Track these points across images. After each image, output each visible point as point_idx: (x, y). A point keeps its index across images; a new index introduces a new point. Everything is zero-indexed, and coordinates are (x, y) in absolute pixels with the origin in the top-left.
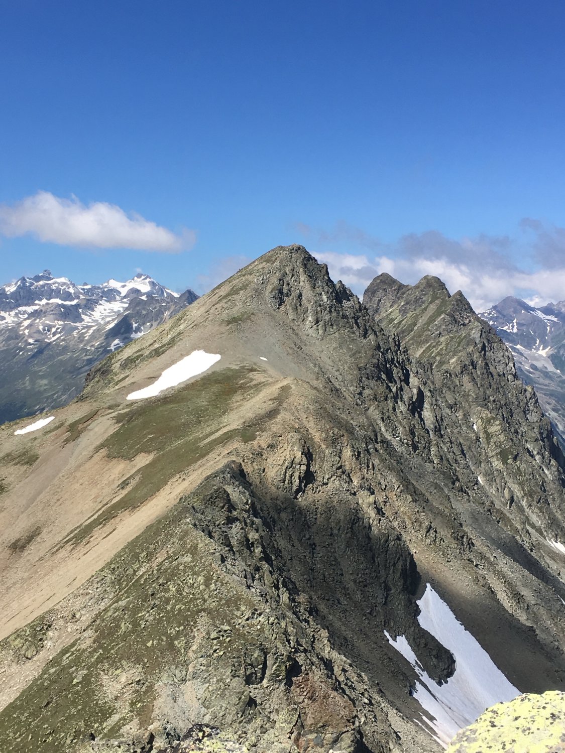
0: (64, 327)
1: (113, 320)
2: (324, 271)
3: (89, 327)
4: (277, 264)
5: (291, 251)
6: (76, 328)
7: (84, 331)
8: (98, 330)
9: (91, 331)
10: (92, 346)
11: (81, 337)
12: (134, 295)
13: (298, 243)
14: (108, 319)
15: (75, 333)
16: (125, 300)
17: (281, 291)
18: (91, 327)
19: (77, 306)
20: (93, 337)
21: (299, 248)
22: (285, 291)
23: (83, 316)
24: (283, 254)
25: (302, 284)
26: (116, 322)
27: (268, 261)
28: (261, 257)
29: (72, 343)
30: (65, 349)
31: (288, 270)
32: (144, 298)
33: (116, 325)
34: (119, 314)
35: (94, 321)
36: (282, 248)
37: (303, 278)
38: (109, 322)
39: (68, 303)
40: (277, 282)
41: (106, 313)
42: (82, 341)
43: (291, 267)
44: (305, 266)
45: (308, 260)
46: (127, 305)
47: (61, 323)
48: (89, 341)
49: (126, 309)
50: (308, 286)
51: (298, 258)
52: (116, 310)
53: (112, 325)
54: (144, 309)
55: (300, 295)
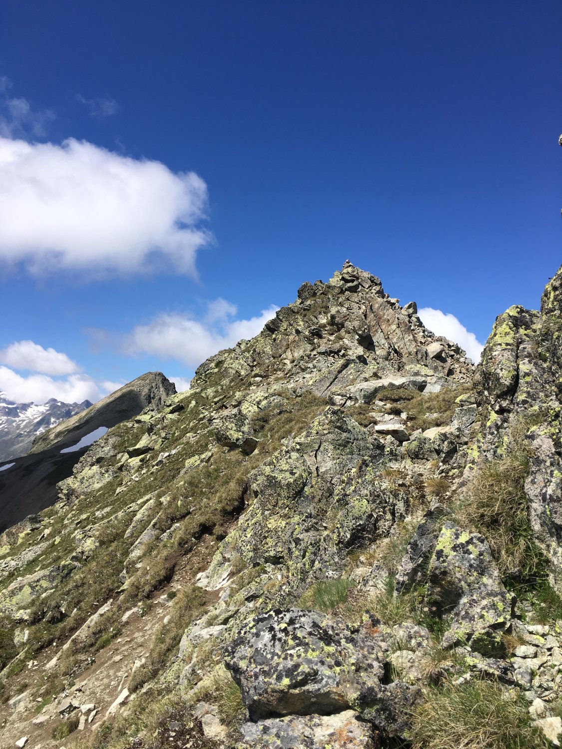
0: (7, 421)
1: (39, 417)
2: (173, 386)
3: (23, 421)
4: (148, 381)
5: (156, 375)
6: (15, 421)
7: (20, 423)
8: (29, 422)
9: (24, 423)
10: (25, 432)
11: (18, 427)
12: (53, 403)
13: (159, 371)
14: (35, 416)
15: (14, 424)
16: (47, 405)
17: (149, 396)
18: (25, 420)
19: (16, 408)
20: (25, 426)
21: (160, 374)
22: (152, 396)
23: (20, 414)
24: (151, 376)
25: (161, 392)
26: (41, 418)
27: (143, 380)
28: (139, 378)
29: (12, 429)
30: (7, 433)
31: (154, 385)
32: (59, 404)
33: (41, 420)
34: (43, 413)
35: (27, 417)
36: (150, 373)
37: (162, 389)
38: (36, 418)
39: (10, 406)
40: (147, 391)
41: (35, 413)
42: (18, 429)
43: (155, 384)
44: (163, 383)
45: (165, 380)
46: (48, 408)
47: (5, 418)
48: (23, 429)
49: (48, 410)
50: (164, 394)
51: (159, 379)
52: (41, 411)
53: (38, 420)
54: (59, 410)
55: (160, 399)
